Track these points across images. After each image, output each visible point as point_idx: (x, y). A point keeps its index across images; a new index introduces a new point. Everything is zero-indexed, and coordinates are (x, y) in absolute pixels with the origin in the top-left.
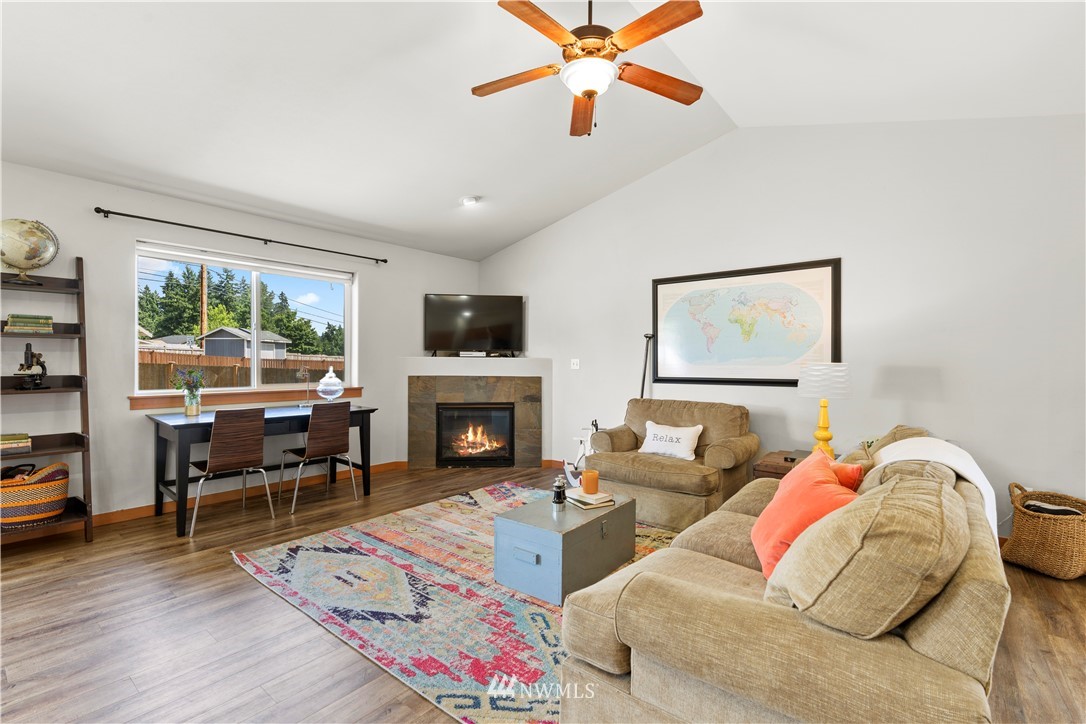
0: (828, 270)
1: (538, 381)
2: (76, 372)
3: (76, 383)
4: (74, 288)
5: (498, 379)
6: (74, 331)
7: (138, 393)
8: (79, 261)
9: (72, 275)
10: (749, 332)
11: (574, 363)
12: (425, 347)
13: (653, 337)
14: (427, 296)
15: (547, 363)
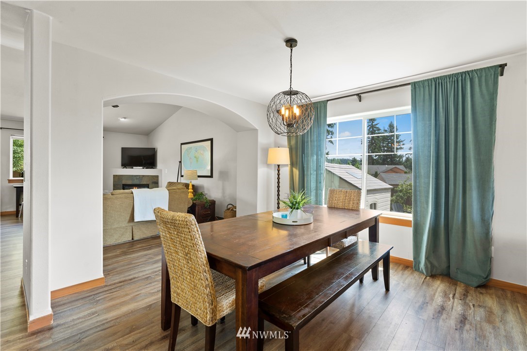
0: (209, 142)
1: (157, 177)
5: (143, 176)
10: (197, 161)
11: (166, 171)
12: (122, 166)
13: (180, 162)
14: (122, 148)
15: (161, 171)
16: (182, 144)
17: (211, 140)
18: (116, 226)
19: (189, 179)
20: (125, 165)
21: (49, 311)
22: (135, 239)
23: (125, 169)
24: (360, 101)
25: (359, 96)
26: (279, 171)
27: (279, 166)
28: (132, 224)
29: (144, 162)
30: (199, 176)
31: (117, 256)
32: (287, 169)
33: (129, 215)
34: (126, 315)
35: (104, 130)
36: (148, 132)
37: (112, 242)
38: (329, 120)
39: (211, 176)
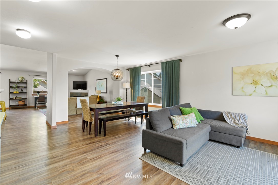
0: (106, 79)
1: (87, 93)
2: (26, 91)
3: (26, 93)
4: (26, 83)
5: (82, 93)
6: (26, 87)
7: (33, 94)
8: (27, 80)
9: (26, 82)
10: (102, 87)
11: (91, 91)
12: (73, 89)
13: (96, 87)
14: (73, 82)
15: (89, 90)
16: (96, 80)
17: (107, 79)
18: (71, 109)
19: (98, 94)
20: (74, 88)
21: (56, 125)
22: (77, 114)
23: (74, 90)
24: (150, 67)
25: (149, 66)
26: (127, 91)
27: (127, 89)
28: (76, 109)
29: (82, 87)
30: (101, 93)
31: (72, 118)
32: (130, 90)
33: (76, 106)
34: (73, 127)
35: (68, 75)
36: (84, 75)
37: (70, 114)
38: (142, 73)
39: (107, 93)
